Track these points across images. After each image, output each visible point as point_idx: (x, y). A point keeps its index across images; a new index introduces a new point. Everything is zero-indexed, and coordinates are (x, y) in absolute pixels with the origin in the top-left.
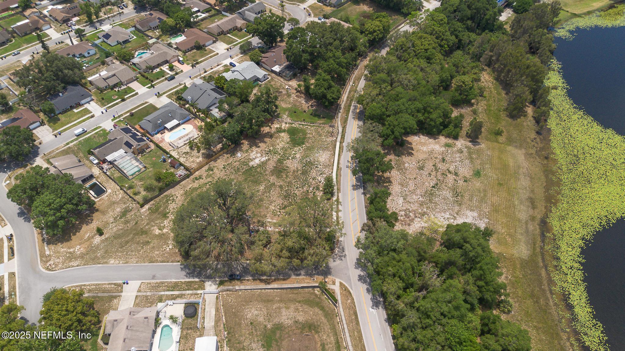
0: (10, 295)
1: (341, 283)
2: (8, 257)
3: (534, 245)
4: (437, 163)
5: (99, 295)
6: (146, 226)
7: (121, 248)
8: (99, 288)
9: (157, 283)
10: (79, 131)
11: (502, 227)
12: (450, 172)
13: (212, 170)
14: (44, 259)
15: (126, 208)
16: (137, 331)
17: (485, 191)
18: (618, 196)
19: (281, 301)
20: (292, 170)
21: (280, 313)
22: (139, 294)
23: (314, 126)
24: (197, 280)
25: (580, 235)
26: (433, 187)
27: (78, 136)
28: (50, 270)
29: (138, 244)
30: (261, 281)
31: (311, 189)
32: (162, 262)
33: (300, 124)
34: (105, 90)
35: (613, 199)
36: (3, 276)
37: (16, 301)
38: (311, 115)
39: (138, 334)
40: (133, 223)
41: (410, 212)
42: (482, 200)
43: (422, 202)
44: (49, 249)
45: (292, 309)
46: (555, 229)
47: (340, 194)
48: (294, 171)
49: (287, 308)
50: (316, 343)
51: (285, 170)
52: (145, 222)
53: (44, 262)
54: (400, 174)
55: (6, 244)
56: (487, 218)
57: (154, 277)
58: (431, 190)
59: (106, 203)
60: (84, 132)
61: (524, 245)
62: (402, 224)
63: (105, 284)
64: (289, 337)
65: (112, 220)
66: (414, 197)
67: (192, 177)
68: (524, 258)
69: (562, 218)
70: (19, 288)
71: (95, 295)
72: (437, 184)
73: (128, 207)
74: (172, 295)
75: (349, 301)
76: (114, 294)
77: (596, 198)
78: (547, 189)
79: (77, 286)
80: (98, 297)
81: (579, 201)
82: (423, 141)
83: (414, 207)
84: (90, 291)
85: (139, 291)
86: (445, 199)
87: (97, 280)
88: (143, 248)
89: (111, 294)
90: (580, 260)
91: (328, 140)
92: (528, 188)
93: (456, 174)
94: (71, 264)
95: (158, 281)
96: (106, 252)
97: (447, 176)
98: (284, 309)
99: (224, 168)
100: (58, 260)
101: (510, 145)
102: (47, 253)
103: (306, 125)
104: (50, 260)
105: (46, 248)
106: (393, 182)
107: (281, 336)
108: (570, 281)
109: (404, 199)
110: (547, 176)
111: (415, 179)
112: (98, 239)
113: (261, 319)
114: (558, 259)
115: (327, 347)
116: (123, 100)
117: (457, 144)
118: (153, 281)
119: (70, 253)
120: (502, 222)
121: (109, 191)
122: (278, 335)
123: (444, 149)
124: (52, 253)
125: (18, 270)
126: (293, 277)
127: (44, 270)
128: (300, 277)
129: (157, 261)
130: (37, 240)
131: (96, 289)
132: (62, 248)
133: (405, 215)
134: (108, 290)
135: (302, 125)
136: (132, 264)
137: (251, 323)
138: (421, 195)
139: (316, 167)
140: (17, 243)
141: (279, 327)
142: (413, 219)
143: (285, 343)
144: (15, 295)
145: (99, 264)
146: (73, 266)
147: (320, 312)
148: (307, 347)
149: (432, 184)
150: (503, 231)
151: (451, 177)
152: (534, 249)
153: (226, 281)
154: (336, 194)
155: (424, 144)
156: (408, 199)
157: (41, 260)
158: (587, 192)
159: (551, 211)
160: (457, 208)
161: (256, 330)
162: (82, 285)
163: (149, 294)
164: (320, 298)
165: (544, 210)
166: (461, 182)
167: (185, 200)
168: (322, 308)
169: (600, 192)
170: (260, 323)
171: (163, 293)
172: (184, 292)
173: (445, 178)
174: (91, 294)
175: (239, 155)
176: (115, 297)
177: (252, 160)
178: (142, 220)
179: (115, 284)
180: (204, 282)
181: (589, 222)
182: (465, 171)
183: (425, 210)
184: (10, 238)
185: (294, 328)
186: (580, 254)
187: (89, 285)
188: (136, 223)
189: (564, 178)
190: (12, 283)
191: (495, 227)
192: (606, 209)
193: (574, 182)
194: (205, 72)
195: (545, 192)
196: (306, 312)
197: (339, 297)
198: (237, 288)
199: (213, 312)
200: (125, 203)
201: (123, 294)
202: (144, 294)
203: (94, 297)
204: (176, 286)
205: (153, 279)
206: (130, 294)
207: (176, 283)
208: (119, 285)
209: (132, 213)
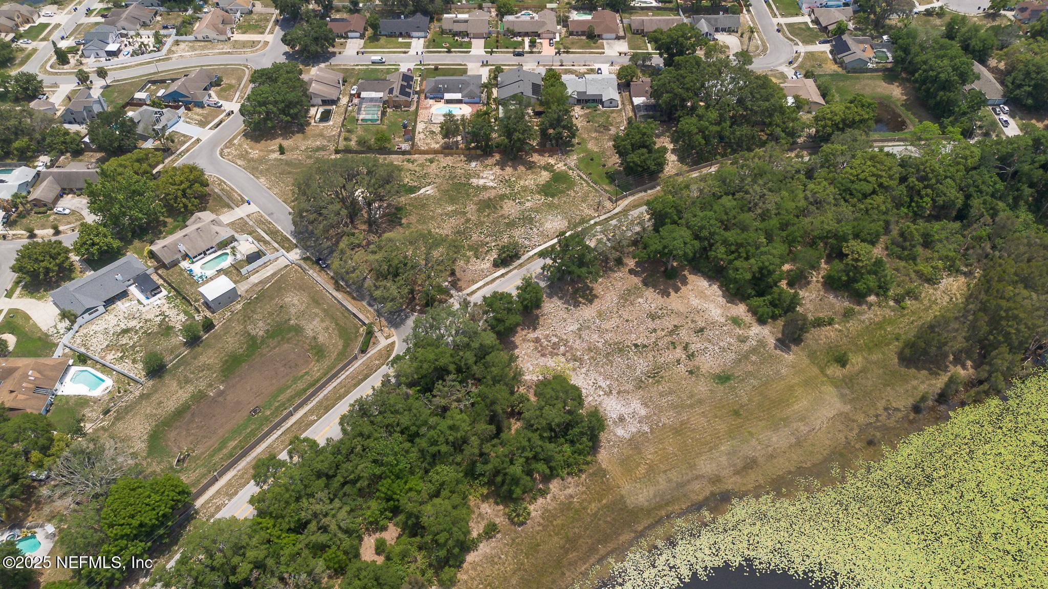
0: (180, 154)
1: (393, 343)
2: (212, 126)
3: (667, 504)
4: (686, 327)
5: (224, 198)
7: (280, 174)
8: (229, 194)
9: (267, 220)
10: (376, 58)
11: (656, 452)
12: (686, 348)
13: (432, 162)
14: (228, 145)
15: (324, 146)
16: (201, 237)
17: (700, 402)
18: (909, 574)
19: (325, 311)
20: (503, 212)
21: (313, 319)
22: (246, 218)
23: (592, 187)
24: (294, 241)
25: (752, 554)
26: (636, 346)
27: (374, 63)
28: (221, 155)
30: (336, 283)
31: (493, 244)
33: (579, 175)
34: (447, 33)
35: (892, 570)
36: (192, 138)
38: (607, 173)
39: (199, 239)
40: (313, 161)
41: (565, 345)
42: (678, 408)
43: (596, 348)
44: (239, 140)
45: (324, 325)
46: (728, 516)
47: (516, 271)
48: (502, 216)
49: (322, 321)
50: (305, 367)
51: (495, 208)
53: (226, 147)
54: (617, 303)
55: (222, 116)
56: (651, 429)
57: (270, 215)
58: (628, 346)
59: (317, 132)
60: (381, 63)
61: (651, 493)
62: (536, 348)
63: (237, 193)
64: (296, 345)
65: (303, 148)
66: (595, 337)
67: (408, 157)
68: (628, 501)
69: (762, 517)
70: (191, 154)
71: (222, 195)
72: (645, 346)
73: (327, 146)
74: (262, 236)
75: (377, 362)
76: (232, 205)
77: (861, 544)
78: (801, 471)
79: (220, 180)
80: (221, 198)
81: (825, 524)
82: (708, 293)
83: (577, 344)
84: (223, 190)
85: (248, 216)
86: (628, 367)
87: (236, 186)
89: (230, 203)
90: (700, 571)
91: (586, 211)
92: (770, 449)
93: (691, 357)
94: (237, 161)
95: (269, 220)
96: (267, 170)
97: (675, 348)
98: (318, 319)
99: (444, 167)
100: (234, 152)
101: (836, 387)
103: (584, 180)
104: (230, 148)
105: (239, 138)
106: (594, 304)
107: (291, 338)
108: (645, 575)
109: (579, 329)
110: (828, 459)
111: (627, 321)
112: (276, 155)
113: (293, 311)
114: (673, 544)
115: (305, 377)
116: (449, 52)
117: (753, 328)
118: (267, 217)
119: (247, 152)
120: (664, 449)
121: (331, 123)
122: (290, 335)
123: (723, 320)
124: (237, 144)
125: (205, 140)
126: (364, 303)
127: (218, 153)
128: (370, 308)
131: (227, 191)
132: (247, 145)
133: (554, 344)
134: (232, 199)
135: (581, 178)
136: (270, 192)
137: (282, 307)
138: (606, 342)
139: (531, 229)
140: (228, 121)
141: (298, 330)
142: (557, 354)
143: (286, 346)
144: (183, 156)
145: (253, 175)
146: (236, 164)
147: (340, 347)
148: (296, 365)
149: (639, 342)
150: (649, 457)
151: (679, 353)
152: (659, 507)
153: (311, 260)
154: (511, 267)
155: (702, 295)
156: (585, 334)
157: (226, 144)
158: (862, 527)
159: (757, 497)
160: (630, 387)
161: (278, 315)
162: (223, 182)
163: (251, 223)
164: (356, 337)
165: (750, 487)
166: (682, 368)
168: (346, 346)
169: (884, 546)
170: (288, 313)
171: (259, 230)
172: (272, 242)
173: (668, 349)
174: (220, 193)
175: (473, 164)
176: (229, 207)
177: (479, 177)
179: (242, 198)
180: (297, 246)
181: (795, 554)
182: (709, 363)
183: (586, 357)
184: (229, 114)
185: (308, 341)
186: (711, 568)
187: (227, 185)
188: (315, 163)
189: (852, 485)
190: (192, 146)
191: (646, 444)
192: (853, 567)
193: (863, 500)
194: (562, 65)
195: (790, 472)
196: (330, 337)
197: (373, 351)
198: (311, 272)
199: (268, 274)
200: (329, 141)
201: (237, 209)
202: (248, 220)
203: (219, 196)
204: (274, 233)
205: (269, 215)
206: (240, 212)
207: (278, 231)
208: (243, 201)
209: (324, 153)
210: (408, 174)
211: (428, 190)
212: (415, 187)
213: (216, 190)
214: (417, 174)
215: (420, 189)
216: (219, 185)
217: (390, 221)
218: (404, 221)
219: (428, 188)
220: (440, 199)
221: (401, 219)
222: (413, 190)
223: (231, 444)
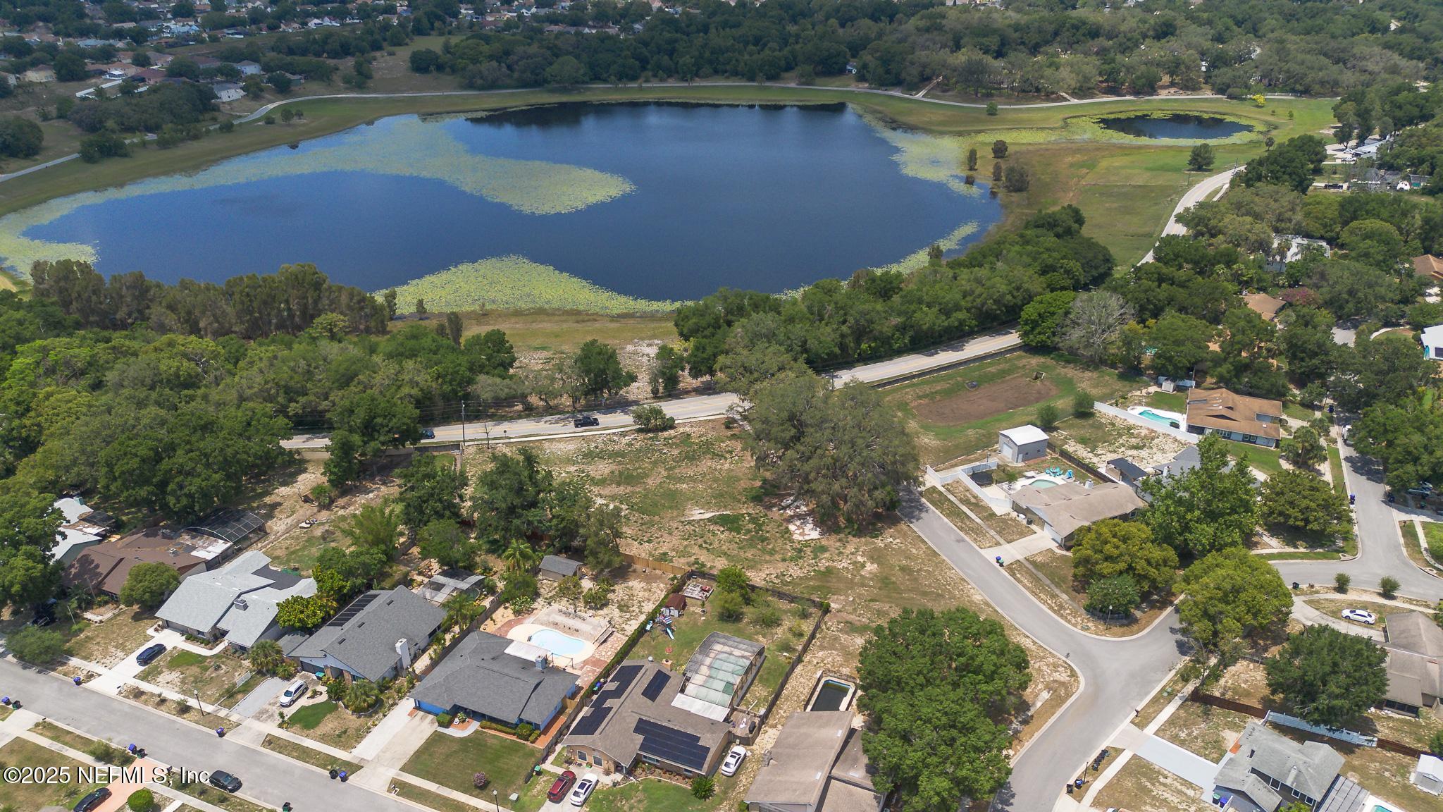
0: (1172, 695)
2: (1115, 758)
5: (1048, 582)
6: (871, 586)
7: (942, 596)
8: (1037, 587)
9: (966, 533)
13: (665, 554)
14: (1062, 692)
15: (846, 633)
22: (1002, 541)
24: (923, 500)
28: (1072, 670)
29: (916, 579)
32: (924, 542)
36: (1156, 733)
37: (1171, 680)
40: (877, 605)
44: (1037, 696)
50: (920, 404)
52: (862, 590)
53: (1066, 688)
55: (1098, 785)
57: (961, 540)
63: (1025, 586)
70: (1147, 694)
71: (1053, 586)
73: (841, 631)
74: (971, 510)
76: (1030, 567)
79: (1062, 616)
80: (1053, 581)
84: (1053, 596)
85: (999, 544)
87: (1028, 599)
88: (920, 570)
89: (1033, 570)
94: (1034, 648)
95: (962, 534)
99: (649, 541)
100: (1045, 668)
102: (1045, 695)
104: (1055, 681)
105: (1039, 704)
115: (921, 394)
118: (965, 537)
124: (1040, 686)
125: (1122, 721)
127: (1082, 679)
129: (929, 548)
130: (1037, 735)
131: (1043, 590)
134: (1031, 576)
136: (961, 574)
140: (1075, 769)
144: (1163, 689)
145: (996, 611)
146: (1035, 643)
157: (1068, 696)
162: (1054, 611)
163: (993, 533)
167: (767, 562)
171: (978, 520)
172: (957, 502)
174: (1057, 591)
176: (1034, 563)
178: (860, 596)
179: (1013, 575)
184: (1076, 789)
187: (1045, 602)
188: (872, 600)
190: (1151, 710)
200: (836, 639)
201: (1021, 558)
202: (998, 538)
203: (1058, 585)
204: (954, 513)
205: (963, 540)
206: (1014, 551)
207: (948, 516)
208: (1010, 569)
209: (852, 618)
210: (716, 545)
211: (697, 514)
212: (716, 523)
213: (1065, 597)
214: (700, 541)
215: (710, 520)
216: (1061, 607)
217: (778, 488)
218: (758, 484)
219: (697, 517)
220: (688, 499)
221: (761, 487)
222: (722, 521)
223: (992, 369)
